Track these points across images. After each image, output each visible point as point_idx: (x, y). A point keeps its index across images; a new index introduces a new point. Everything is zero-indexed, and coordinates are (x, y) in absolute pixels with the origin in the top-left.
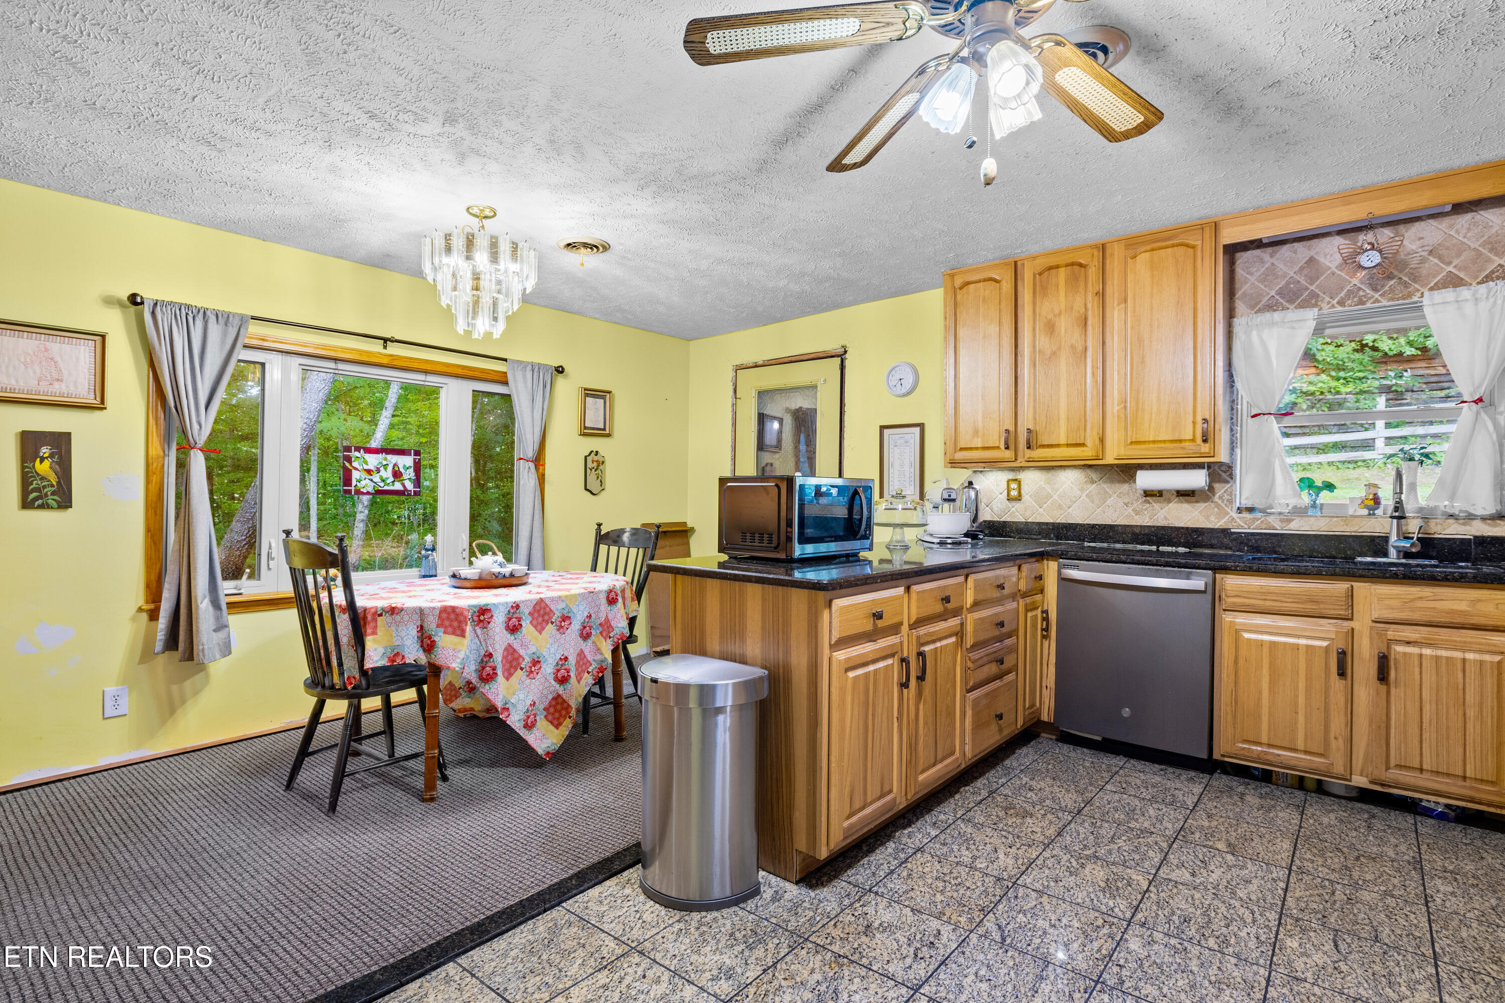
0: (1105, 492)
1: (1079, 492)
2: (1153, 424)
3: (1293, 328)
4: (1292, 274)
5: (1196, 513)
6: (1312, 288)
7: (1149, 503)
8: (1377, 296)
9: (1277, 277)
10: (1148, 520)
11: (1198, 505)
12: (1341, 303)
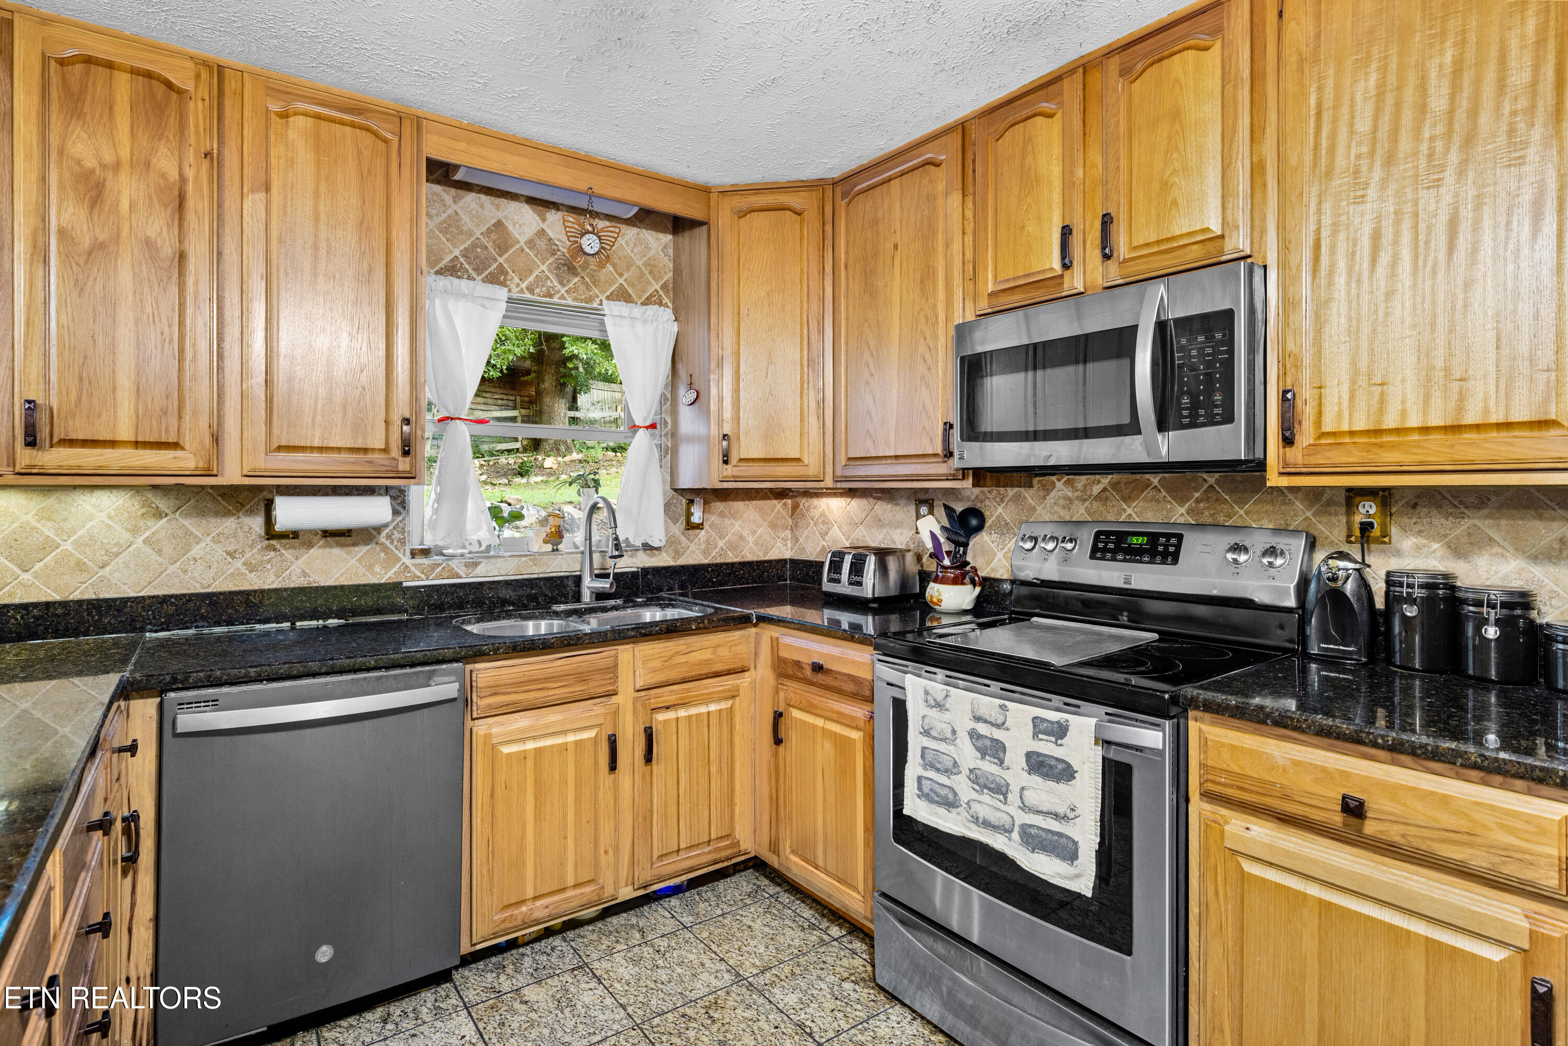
0: (189, 533)
1: (127, 536)
2: (319, 419)
3: (484, 306)
4: (478, 235)
5: (353, 561)
6: (501, 260)
7: (275, 550)
8: (563, 291)
9: (461, 233)
10: (273, 578)
11: (356, 549)
12: (530, 289)
